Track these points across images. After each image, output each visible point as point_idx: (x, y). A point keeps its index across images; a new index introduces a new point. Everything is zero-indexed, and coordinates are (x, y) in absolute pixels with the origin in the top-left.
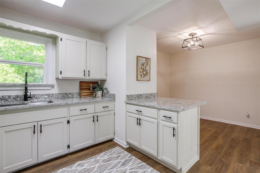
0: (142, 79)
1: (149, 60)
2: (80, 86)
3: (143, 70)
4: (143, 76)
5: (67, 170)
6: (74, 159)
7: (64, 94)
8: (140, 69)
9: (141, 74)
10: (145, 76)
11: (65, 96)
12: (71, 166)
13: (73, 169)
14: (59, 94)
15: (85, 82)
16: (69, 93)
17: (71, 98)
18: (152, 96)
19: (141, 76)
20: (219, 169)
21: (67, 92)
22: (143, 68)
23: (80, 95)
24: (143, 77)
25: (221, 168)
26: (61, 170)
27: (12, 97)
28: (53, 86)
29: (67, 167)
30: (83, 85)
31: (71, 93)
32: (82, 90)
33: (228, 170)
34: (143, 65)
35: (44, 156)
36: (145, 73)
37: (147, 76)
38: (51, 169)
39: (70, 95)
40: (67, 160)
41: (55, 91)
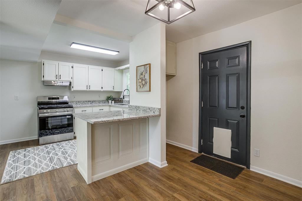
0: (141, 90)
1: (148, 66)
3: (142, 80)
4: (142, 86)
8: (139, 80)
9: (140, 84)
10: (145, 86)
18: (151, 111)
19: (140, 87)
20: (64, 191)
22: (142, 78)
24: (142, 88)
25: (64, 194)
33: (57, 197)
34: (142, 74)
36: (143, 82)
37: (146, 86)
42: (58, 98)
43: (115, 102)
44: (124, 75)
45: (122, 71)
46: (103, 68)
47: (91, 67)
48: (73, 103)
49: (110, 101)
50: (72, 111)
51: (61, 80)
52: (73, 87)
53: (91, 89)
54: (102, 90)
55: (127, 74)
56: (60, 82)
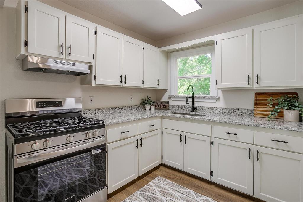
2: (255, 100)
5: (193, 195)
6: (212, 193)
7: (231, 109)
11: (232, 111)
12: (200, 194)
13: (197, 199)
14: (224, 108)
15: (265, 93)
16: (237, 109)
17: (239, 115)
21: (235, 107)
23: (253, 113)
26: (190, 190)
27: (186, 107)
28: (218, 99)
29: (196, 193)
30: (260, 97)
31: (240, 109)
32: (258, 105)
35: (188, 168)
38: (187, 184)
39: (238, 112)
40: (206, 187)
41: (221, 104)
42: (60, 104)
43: (155, 109)
44: (172, 61)
45: (168, 55)
46: (144, 45)
47: (127, 38)
48: (88, 113)
49: (148, 107)
50: (102, 136)
51: (70, 58)
52: (95, 78)
53: (127, 85)
54: (142, 86)
55: (177, 59)
56: (68, 64)
